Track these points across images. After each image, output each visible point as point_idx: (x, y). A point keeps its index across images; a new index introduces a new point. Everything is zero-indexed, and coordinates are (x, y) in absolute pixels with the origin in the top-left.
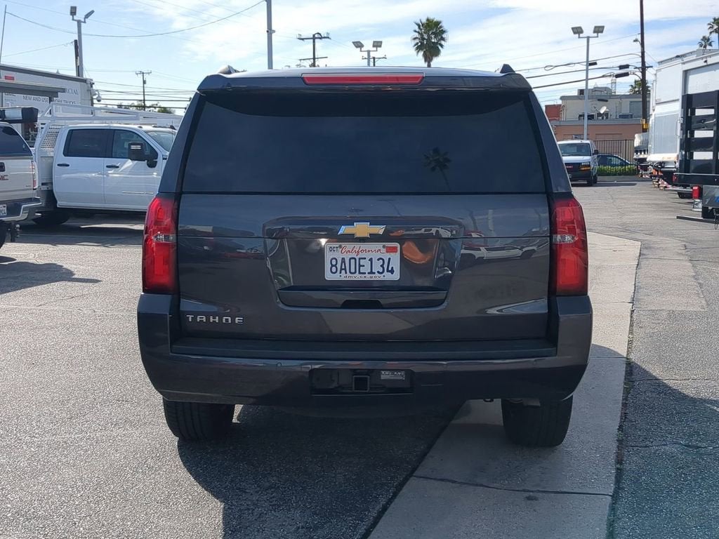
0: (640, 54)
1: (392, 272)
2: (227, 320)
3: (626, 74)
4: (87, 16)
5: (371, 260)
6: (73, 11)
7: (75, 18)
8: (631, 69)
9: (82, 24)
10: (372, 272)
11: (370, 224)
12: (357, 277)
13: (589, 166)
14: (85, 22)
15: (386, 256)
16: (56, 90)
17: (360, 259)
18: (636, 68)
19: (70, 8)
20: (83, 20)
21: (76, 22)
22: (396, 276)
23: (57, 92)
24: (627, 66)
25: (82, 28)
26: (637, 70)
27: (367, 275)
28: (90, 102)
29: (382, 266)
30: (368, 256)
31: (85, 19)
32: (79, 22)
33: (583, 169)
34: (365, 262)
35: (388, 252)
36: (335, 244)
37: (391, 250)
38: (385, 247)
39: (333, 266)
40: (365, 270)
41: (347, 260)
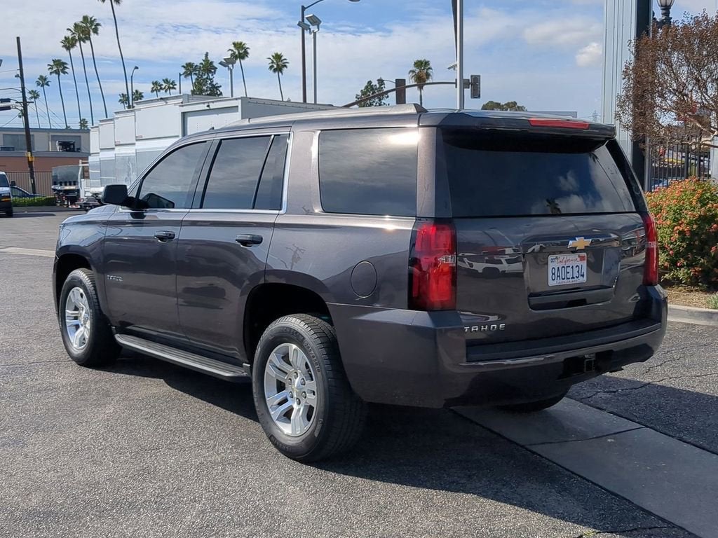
0: (21, 89)
1: (583, 276)
2: (494, 327)
3: (8, 108)
5: (572, 267)
8: (12, 103)
10: (573, 278)
11: (585, 239)
12: (565, 282)
13: (9, 197)
15: (580, 263)
17: (567, 267)
18: (18, 102)
22: (585, 279)
24: (8, 100)
26: (19, 104)
27: (570, 280)
29: (578, 272)
30: (571, 264)
33: (3, 200)
34: (569, 270)
35: (581, 260)
36: (554, 257)
37: (582, 258)
38: (579, 256)
39: (553, 274)
40: (570, 276)
41: (560, 269)
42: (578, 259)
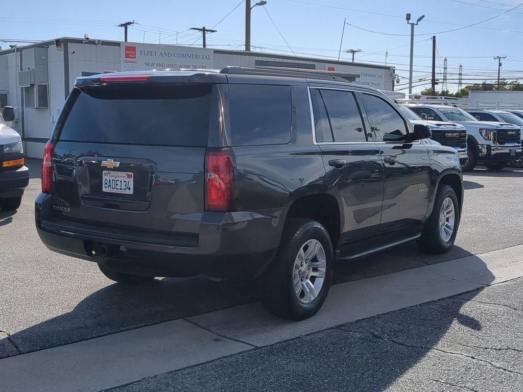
1: (129, 189)
2: (65, 210)
4: (419, 20)
5: (121, 181)
6: (408, 17)
7: (410, 22)
9: (415, 26)
10: (121, 189)
11: (114, 161)
12: (115, 191)
14: (417, 24)
15: (127, 180)
16: (355, 76)
17: (117, 181)
19: (406, 15)
20: (416, 23)
21: (410, 25)
22: (131, 192)
23: (355, 78)
25: (415, 29)
27: (119, 190)
28: (392, 83)
29: (125, 185)
30: (120, 179)
31: (417, 22)
32: (413, 25)
34: (118, 183)
35: (128, 177)
36: (107, 172)
37: (129, 176)
38: (126, 174)
39: (106, 184)
40: (118, 187)
41: (111, 181)
42: (126, 176)
